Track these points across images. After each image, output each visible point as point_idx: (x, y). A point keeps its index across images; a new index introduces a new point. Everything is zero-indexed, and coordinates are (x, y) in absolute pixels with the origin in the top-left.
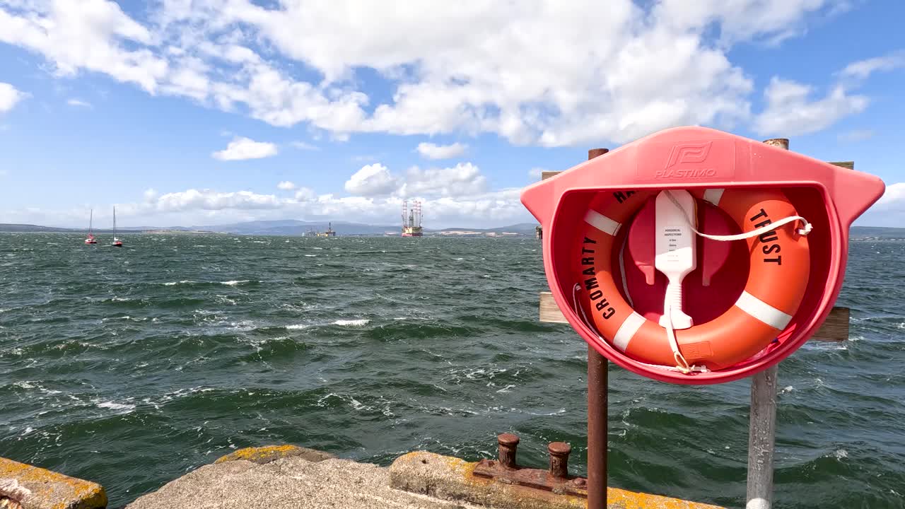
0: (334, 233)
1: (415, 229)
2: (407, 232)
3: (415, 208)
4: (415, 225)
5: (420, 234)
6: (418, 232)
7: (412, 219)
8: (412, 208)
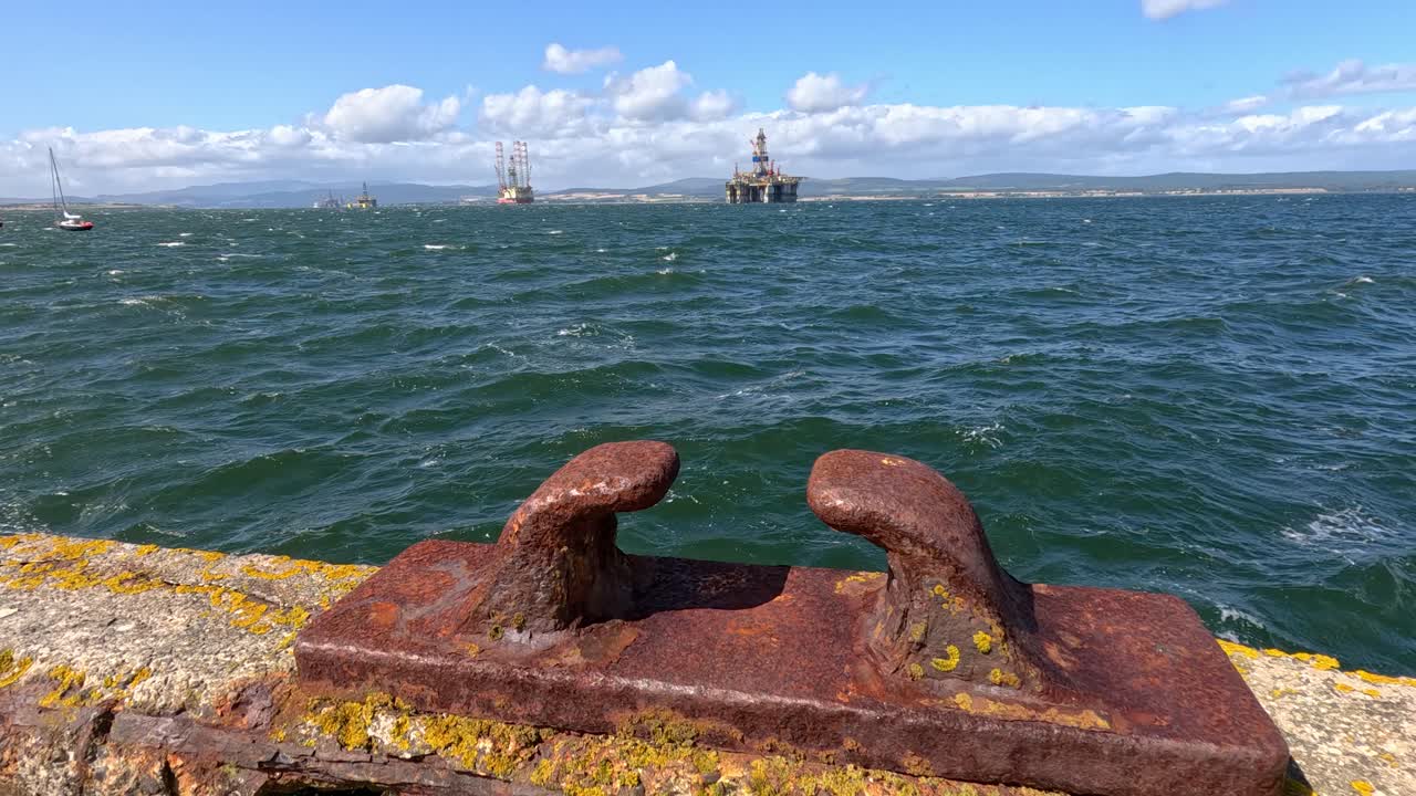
0: (374, 202)
1: (520, 191)
2: (507, 195)
3: (517, 153)
4: (519, 185)
5: (530, 200)
6: (526, 195)
7: (513, 174)
8: (513, 154)
